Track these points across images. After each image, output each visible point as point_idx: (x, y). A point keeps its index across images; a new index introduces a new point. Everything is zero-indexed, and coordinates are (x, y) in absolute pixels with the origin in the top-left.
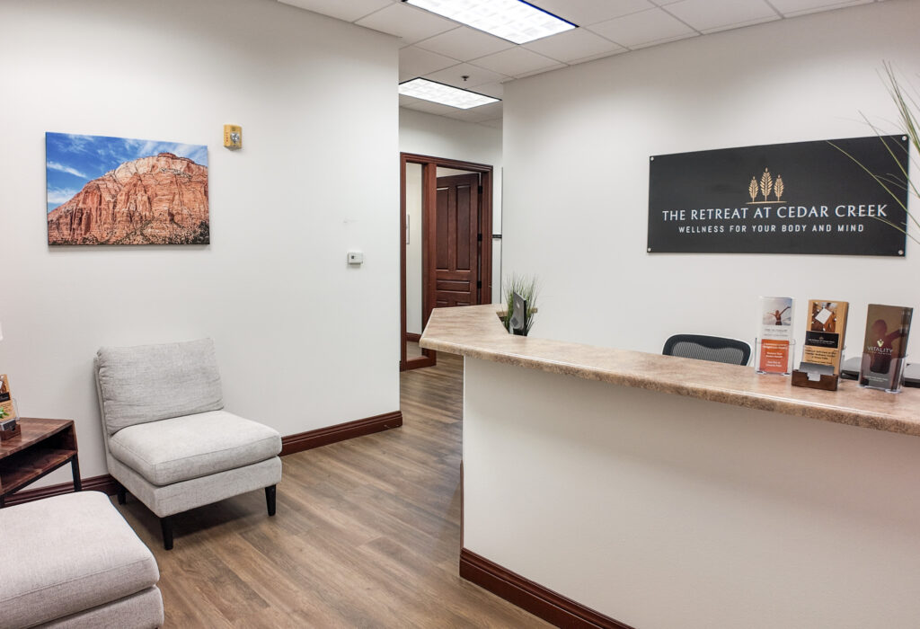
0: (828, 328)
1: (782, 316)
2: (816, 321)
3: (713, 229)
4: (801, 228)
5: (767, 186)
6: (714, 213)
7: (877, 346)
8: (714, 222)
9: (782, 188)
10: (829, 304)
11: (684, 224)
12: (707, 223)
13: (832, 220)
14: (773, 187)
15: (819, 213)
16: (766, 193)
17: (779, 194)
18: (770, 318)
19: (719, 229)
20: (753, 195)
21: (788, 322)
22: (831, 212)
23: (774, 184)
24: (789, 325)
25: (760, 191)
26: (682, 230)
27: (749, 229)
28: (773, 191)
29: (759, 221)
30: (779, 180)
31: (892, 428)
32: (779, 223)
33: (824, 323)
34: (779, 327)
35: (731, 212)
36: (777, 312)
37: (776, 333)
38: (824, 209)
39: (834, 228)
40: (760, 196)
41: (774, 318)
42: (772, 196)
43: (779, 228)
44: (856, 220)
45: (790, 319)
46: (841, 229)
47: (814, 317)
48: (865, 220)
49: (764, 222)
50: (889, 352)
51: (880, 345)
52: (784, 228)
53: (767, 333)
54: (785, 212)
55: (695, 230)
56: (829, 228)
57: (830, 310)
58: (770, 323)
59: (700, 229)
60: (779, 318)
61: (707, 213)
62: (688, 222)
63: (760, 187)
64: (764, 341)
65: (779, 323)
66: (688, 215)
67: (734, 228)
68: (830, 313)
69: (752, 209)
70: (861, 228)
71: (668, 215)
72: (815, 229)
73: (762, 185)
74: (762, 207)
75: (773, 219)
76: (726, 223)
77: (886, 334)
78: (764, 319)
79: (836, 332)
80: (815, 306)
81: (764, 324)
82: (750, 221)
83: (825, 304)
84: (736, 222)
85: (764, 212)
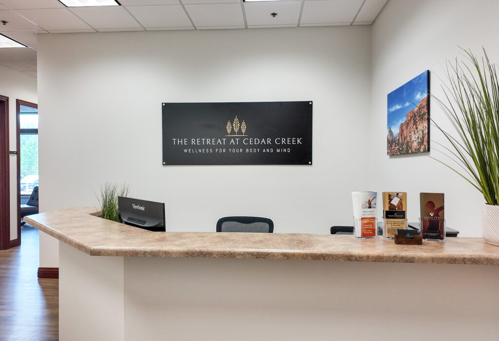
0: (399, 208)
1: (372, 203)
2: (391, 204)
3: (205, 151)
4: (257, 151)
5: (236, 126)
6: (205, 141)
7: (430, 216)
8: (206, 146)
9: (245, 127)
10: (398, 194)
11: (187, 147)
12: (201, 147)
13: (273, 146)
14: (240, 127)
15: (266, 142)
16: (236, 130)
17: (243, 131)
18: (366, 204)
19: (209, 150)
20: (229, 131)
21: (374, 206)
22: (273, 141)
23: (241, 125)
24: (375, 208)
25: (233, 129)
26: (186, 151)
27: (227, 151)
28: (240, 129)
29: (232, 146)
30: (243, 123)
31: (485, 262)
32: (244, 147)
33: (396, 205)
34: (370, 209)
35: (216, 141)
36: (369, 200)
37: (369, 213)
38: (269, 140)
39: (275, 150)
40: (233, 132)
41: (368, 204)
42: (240, 132)
43: (244, 151)
44: (286, 146)
45: (375, 204)
46: (278, 151)
47: (390, 202)
48: (291, 146)
49: (236, 147)
50: (437, 218)
51: (432, 215)
52: (247, 150)
53: (364, 213)
54: (247, 141)
55: (194, 151)
56: (272, 150)
57: (399, 198)
58: (365, 208)
59: (198, 151)
60: (370, 204)
61: (201, 141)
62: (189, 146)
63: (233, 127)
64: (362, 219)
65: (370, 207)
66: (189, 142)
67: (218, 150)
68: (399, 199)
69: (229, 139)
70: (289, 150)
71: (176, 141)
72: (264, 151)
73: (234, 125)
74: (234, 138)
75: (241, 145)
76: (214, 147)
77: (435, 209)
78: (362, 205)
79: (403, 210)
80: (390, 196)
81: (362, 208)
82: (228, 146)
83: (396, 194)
84: (219, 146)
85: (235, 141)
